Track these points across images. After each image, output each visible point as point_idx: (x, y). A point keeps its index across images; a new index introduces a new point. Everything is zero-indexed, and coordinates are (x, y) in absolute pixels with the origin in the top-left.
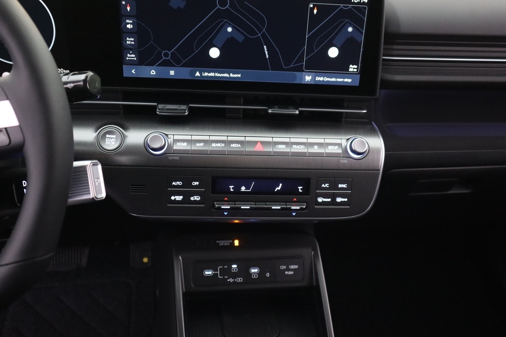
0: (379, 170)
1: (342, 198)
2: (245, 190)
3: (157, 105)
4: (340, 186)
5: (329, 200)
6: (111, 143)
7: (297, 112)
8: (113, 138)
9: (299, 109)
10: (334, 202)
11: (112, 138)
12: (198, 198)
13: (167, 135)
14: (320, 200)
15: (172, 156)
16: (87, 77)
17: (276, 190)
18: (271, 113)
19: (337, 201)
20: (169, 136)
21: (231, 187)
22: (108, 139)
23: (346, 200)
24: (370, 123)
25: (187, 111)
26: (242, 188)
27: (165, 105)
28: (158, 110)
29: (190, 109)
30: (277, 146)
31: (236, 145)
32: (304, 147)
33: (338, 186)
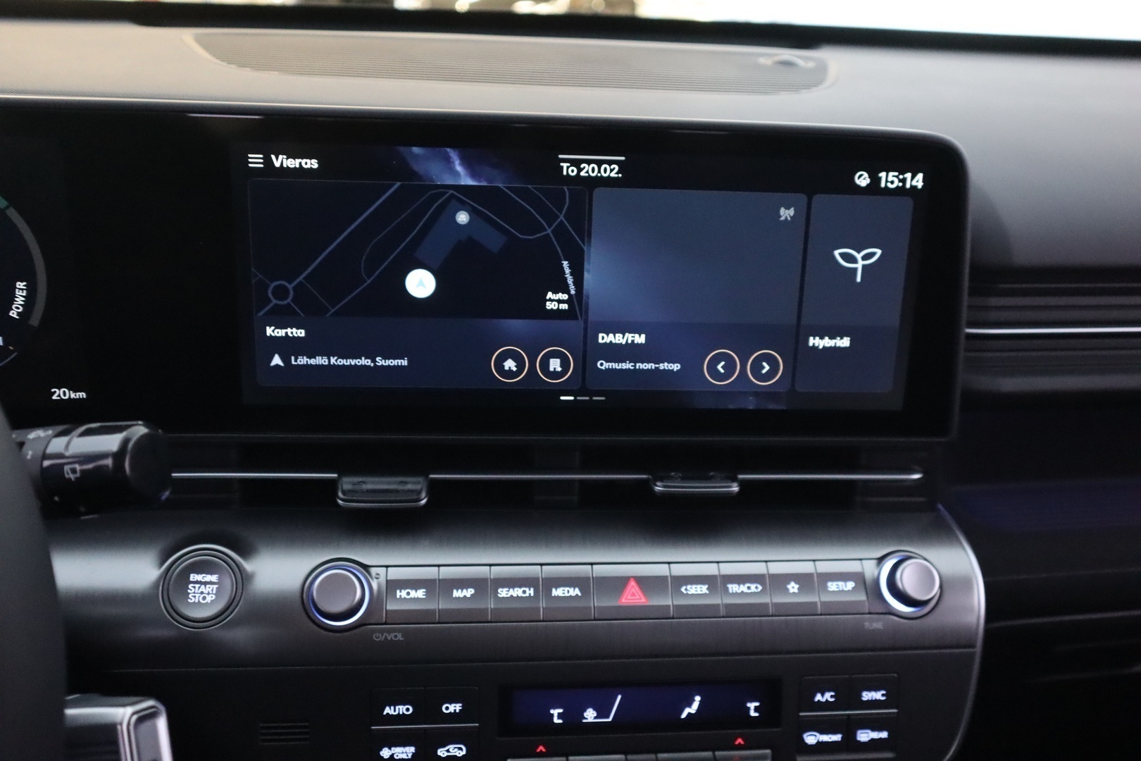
0: (973, 646)
1: (873, 730)
2: (595, 718)
3: (339, 477)
4: (867, 696)
5: (837, 738)
6: (204, 598)
7: (735, 488)
8: (211, 583)
9: (741, 476)
10: (849, 743)
11: (206, 583)
12: (460, 751)
13: (366, 567)
14: (811, 739)
15: (382, 631)
16: (125, 442)
17: (684, 716)
18: (662, 493)
19: (859, 739)
20: (373, 571)
21: (555, 712)
22: (194, 587)
23: (884, 735)
24: (930, 507)
25: (423, 495)
26: (585, 715)
27: (360, 479)
28: (340, 495)
29: (433, 487)
30: (683, 589)
31: (568, 591)
32: (760, 588)
33: (861, 696)
